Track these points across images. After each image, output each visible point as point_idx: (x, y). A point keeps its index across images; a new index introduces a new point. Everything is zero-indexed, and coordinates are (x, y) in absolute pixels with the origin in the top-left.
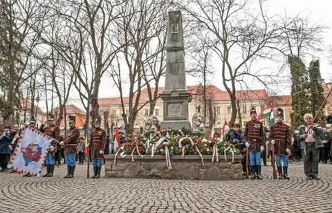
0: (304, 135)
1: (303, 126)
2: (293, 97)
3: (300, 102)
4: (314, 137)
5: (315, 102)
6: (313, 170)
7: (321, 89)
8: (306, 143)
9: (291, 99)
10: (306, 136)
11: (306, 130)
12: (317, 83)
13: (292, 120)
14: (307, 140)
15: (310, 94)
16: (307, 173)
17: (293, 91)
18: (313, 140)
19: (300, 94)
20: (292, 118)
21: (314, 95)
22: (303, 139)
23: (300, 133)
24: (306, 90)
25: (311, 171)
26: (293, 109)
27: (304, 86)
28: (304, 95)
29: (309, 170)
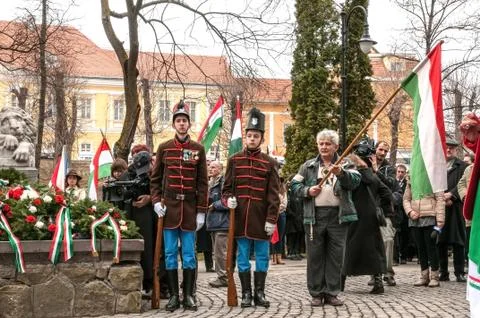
0: (312, 189)
1: (312, 162)
2: (296, 83)
3: (312, 99)
5: (349, 101)
6: (328, 281)
7: (365, 67)
8: (317, 209)
9: (289, 90)
10: (318, 192)
11: (320, 175)
12: (359, 51)
13: (289, 148)
14: (320, 201)
15: (338, 80)
17: (298, 66)
18: (334, 201)
19: (314, 75)
20: (288, 141)
21: (348, 83)
22: (310, 199)
23: (304, 183)
24: (329, 67)
25: (324, 283)
26: (293, 115)
27: (327, 58)
28: (324, 80)
29: (318, 281)
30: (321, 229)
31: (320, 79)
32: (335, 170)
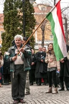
0: (13, 58)
1: (13, 48)
2: (5, 15)
3: (12, 22)
4: (23, 60)
5: (26, 22)
6: (20, 94)
7: (32, 9)
8: (15, 66)
9: (3, 18)
10: (16, 59)
11: (16, 53)
12: (29, 3)
13: (3, 41)
14: (16, 63)
15: (21, 14)
16: (14, 96)
17: (6, 9)
18: (22, 62)
19: (12, 12)
20: (3, 38)
21: (25, 16)
23: (10, 55)
24: (18, 9)
26: (5, 28)
27: (17, 5)
28: (16, 15)
30: (17, 73)
31: (15, 14)
32: (22, 50)
